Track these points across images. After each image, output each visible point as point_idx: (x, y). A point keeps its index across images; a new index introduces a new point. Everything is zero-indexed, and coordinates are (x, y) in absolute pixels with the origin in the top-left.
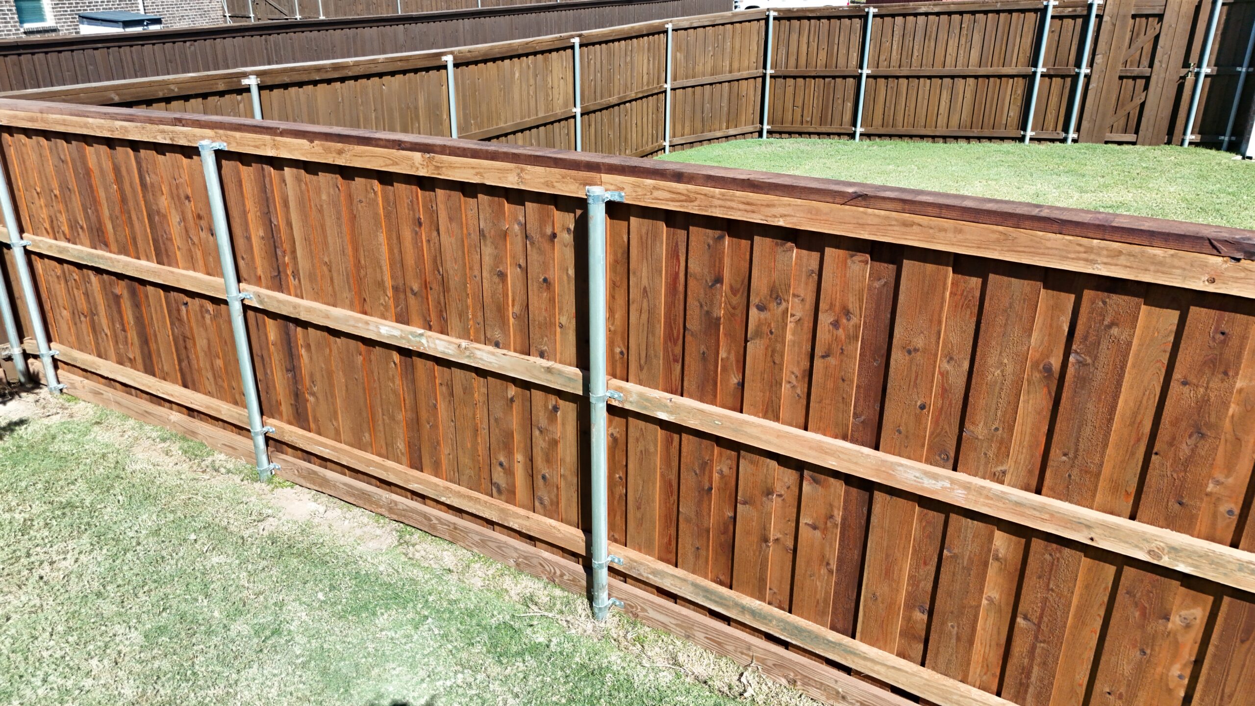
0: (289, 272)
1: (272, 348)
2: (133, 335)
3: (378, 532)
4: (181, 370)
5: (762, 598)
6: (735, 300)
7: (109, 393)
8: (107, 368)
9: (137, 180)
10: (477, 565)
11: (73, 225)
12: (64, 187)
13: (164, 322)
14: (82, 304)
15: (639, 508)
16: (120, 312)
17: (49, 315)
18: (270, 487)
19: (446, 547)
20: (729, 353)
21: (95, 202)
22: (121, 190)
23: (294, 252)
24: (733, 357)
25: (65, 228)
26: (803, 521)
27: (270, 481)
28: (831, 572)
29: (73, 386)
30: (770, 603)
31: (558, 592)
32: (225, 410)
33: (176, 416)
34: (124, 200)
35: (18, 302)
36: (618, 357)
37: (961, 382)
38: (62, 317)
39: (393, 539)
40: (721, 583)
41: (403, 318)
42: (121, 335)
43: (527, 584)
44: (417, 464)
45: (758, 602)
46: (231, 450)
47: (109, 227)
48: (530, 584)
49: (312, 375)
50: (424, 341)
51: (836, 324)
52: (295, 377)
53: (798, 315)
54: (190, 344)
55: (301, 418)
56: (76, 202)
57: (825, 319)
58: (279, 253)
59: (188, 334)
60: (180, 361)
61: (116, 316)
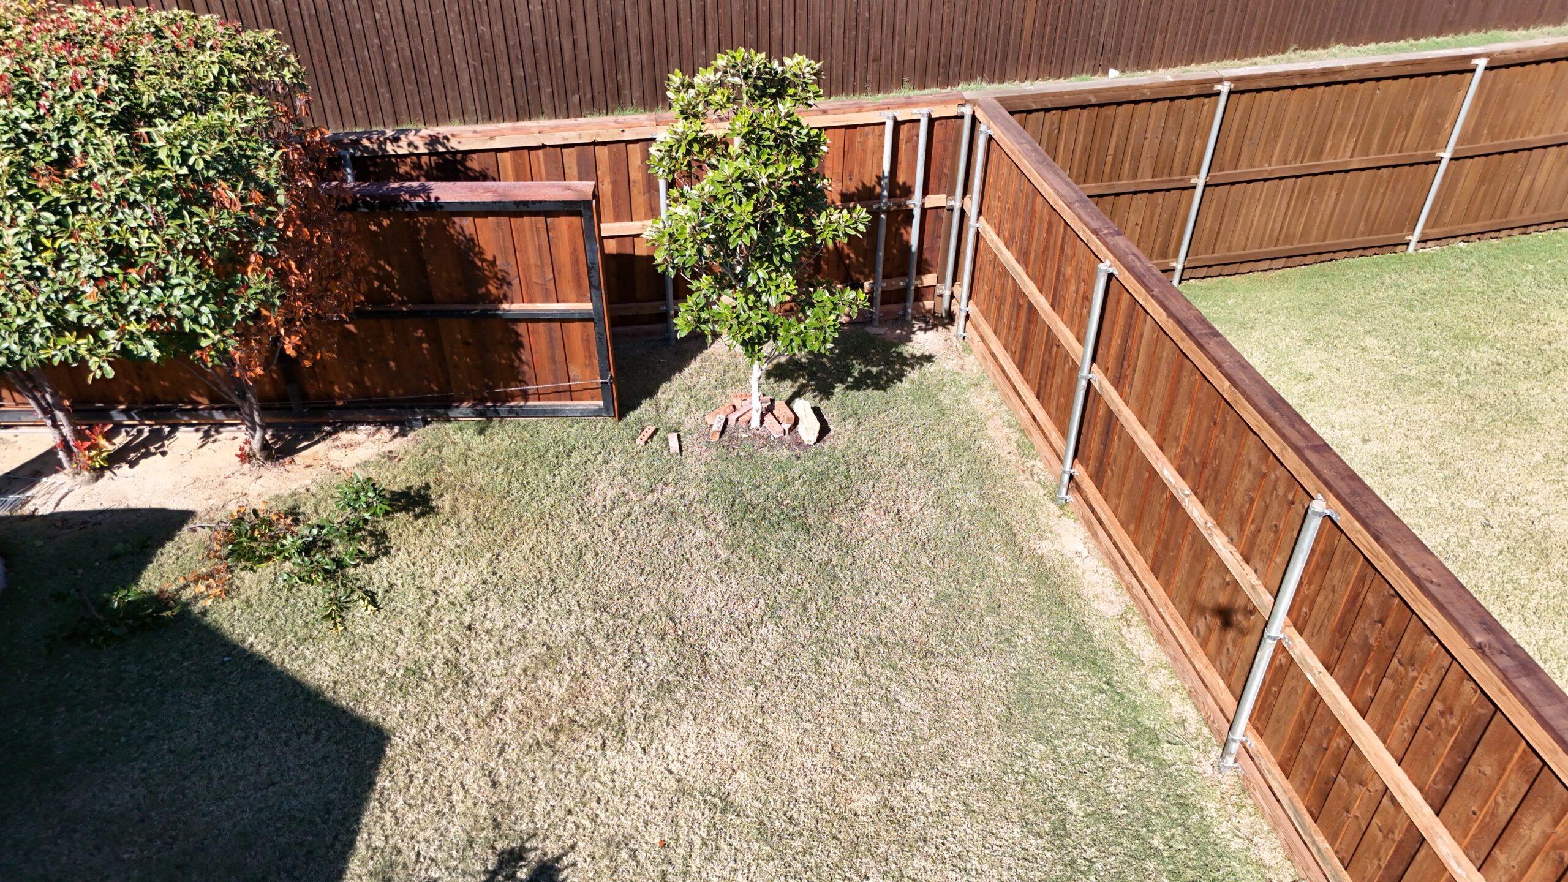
0: (1126, 382)
1: (1099, 420)
2: (1020, 336)
3: (1113, 598)
4: (1039, 384)
5: (1332, 845)
6: (1389, 643)
7: (991, 363)
8: (997, 346)
9: (1059, 243)
10: (1163, 671)
11: (1012, 236)
12: (1016, 205)
13: (1040, 346)
14: (997, 290)
15: (1278, 721)
16: (1018, 315)
17: (976, 280)
18: (1059, 513)
19: (1152, 642)
20: (1372, 672)
21: (1031, 236)
22: (1048, 239)
23: (1134, 371)
24: (1373, 678)
25: (1006, 233)
26: (1375, 820)
27: (1061, 507)
28: (1379, 866)
29: (972, 340)
30: (1336, 852)
31: (1206, 730)
32: (1054, 435)
33: (1024, 414)
34: (1046, 248)
35: (961, 255)
36: (1303, 614)
37: (1505, 819)
38: (982, 289)
39: (1119, 609)
40: (1311, 814)
41: (1181, 472)
42: (1013, 331)
43: (1189, 711)
44: (1155, 570)
45: (1327, 845)
46: (1049, 464)
47: (1032, 256)
48: (1190, 710)
49: (1115, 458)
50: (1187, 500)
51: (1442, 714)
52: (1104, 450)
53: (1425, 687)
54: (1050, 373)
55: (1098, 479)
56: (1019, 224)
57: (1437, 705)
58: (1125, 364)
59: (1052, 366)
60: (1041, 378)
61: (1014, 316)
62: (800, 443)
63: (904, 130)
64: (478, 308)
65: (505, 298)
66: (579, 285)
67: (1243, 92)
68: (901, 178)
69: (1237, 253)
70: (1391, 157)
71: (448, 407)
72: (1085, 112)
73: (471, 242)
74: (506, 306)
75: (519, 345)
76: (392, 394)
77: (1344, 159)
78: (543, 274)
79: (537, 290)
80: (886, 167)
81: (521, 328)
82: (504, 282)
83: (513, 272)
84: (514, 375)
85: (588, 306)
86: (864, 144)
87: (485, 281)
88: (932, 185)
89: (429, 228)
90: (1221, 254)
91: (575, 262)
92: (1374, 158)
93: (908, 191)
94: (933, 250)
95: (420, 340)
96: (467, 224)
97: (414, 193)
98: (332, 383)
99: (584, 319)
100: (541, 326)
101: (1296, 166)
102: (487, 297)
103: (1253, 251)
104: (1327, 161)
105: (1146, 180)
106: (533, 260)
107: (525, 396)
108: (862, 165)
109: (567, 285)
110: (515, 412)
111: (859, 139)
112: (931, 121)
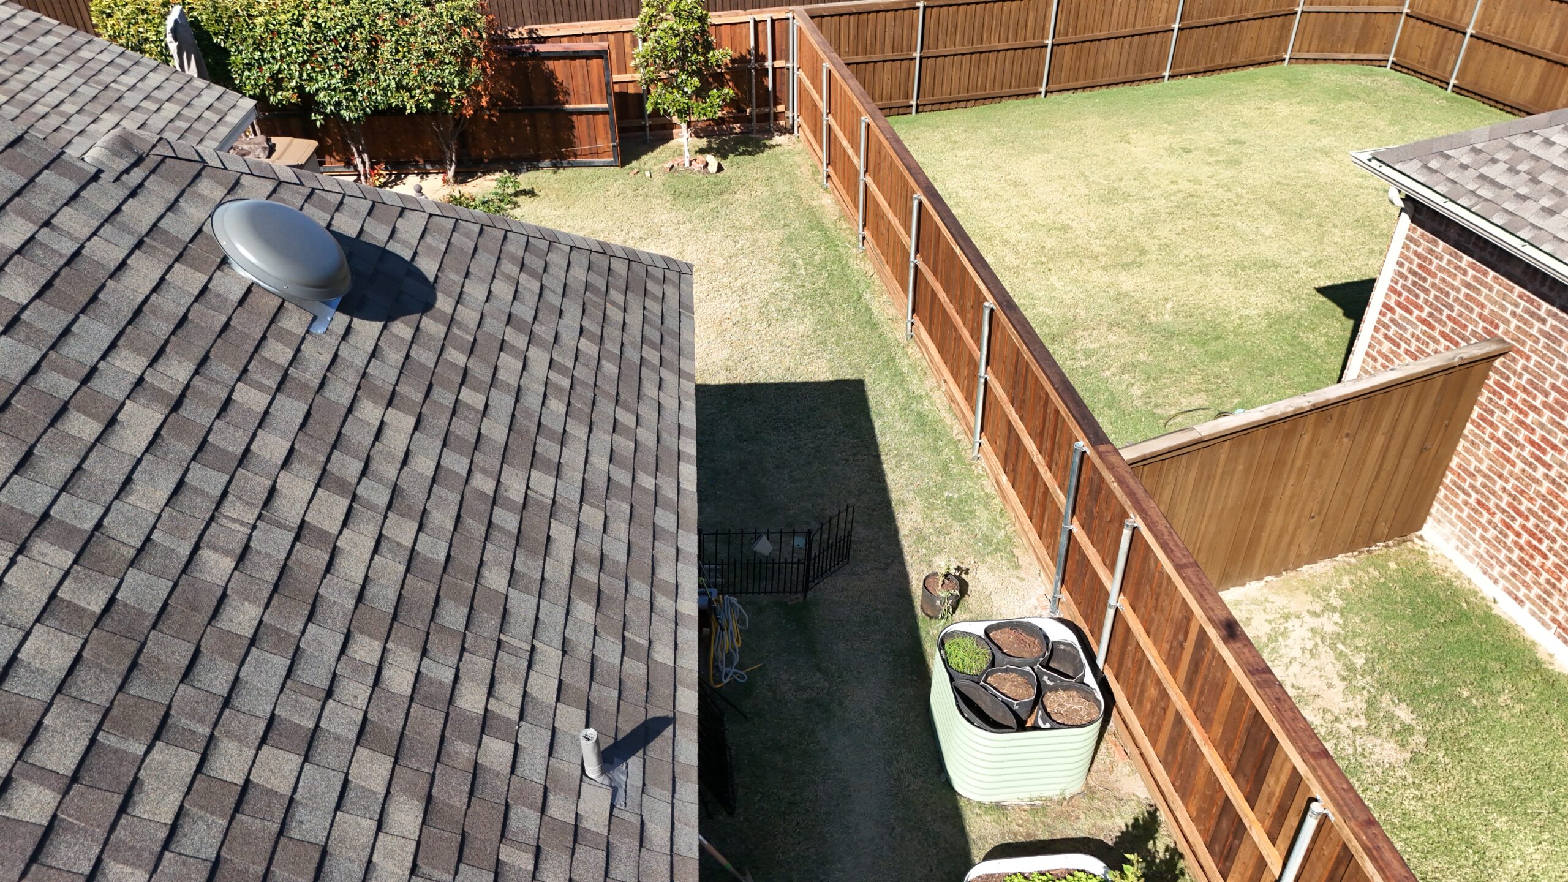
17: (800, 104)
25: (811, 78)
29: (801, 137)
62: (709, 173)
63: (760, 26)
64: (554, 107)
65: (567, 102)
66: (601, 95)
67: (933, 7)
68: (761, 50)
69: (946, 97)
70: (1020, 43)
71: (539, 161)
72: (852, 17)
73: (552, 73)
74: (567, 106)
75: (573, 127)
76: (512, 155)
77: (995, 45)
78: (585, 89)
79: (582, 98)
80: (752, 44)
81: (574, 118)
82: (567, 93)
83: (571, 88)
84: (571, 144)
85: (606, 105)
86: (741, 33)
87: (557, 94)
88: (778, 55)
89: (533, 66)
90: (937, 97)
91: (600, 82)
92: (1012, 44)
93: (764, 58)
94: (781, 91)
95: (526, 125)
96: (550, 64)
97: (527, 48)
98: (483, 150)
99: (604, 112)
100: (584, 117)
101: (968, 48)
102: (558, 102)
103: (955, 95)
104: (986, 46)
105: (889, 55)
106: (580, 82)
107: (576, 156)
108: (741, 44)
109: (596, 95)
110: (572, 165)
111: (738, 30)
112: (773, 21)
